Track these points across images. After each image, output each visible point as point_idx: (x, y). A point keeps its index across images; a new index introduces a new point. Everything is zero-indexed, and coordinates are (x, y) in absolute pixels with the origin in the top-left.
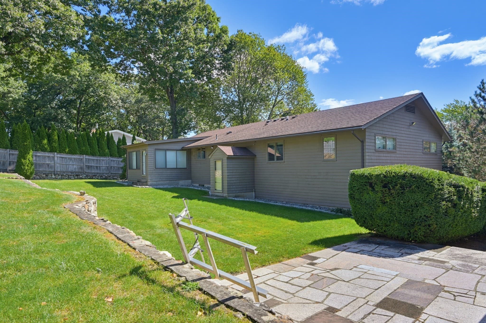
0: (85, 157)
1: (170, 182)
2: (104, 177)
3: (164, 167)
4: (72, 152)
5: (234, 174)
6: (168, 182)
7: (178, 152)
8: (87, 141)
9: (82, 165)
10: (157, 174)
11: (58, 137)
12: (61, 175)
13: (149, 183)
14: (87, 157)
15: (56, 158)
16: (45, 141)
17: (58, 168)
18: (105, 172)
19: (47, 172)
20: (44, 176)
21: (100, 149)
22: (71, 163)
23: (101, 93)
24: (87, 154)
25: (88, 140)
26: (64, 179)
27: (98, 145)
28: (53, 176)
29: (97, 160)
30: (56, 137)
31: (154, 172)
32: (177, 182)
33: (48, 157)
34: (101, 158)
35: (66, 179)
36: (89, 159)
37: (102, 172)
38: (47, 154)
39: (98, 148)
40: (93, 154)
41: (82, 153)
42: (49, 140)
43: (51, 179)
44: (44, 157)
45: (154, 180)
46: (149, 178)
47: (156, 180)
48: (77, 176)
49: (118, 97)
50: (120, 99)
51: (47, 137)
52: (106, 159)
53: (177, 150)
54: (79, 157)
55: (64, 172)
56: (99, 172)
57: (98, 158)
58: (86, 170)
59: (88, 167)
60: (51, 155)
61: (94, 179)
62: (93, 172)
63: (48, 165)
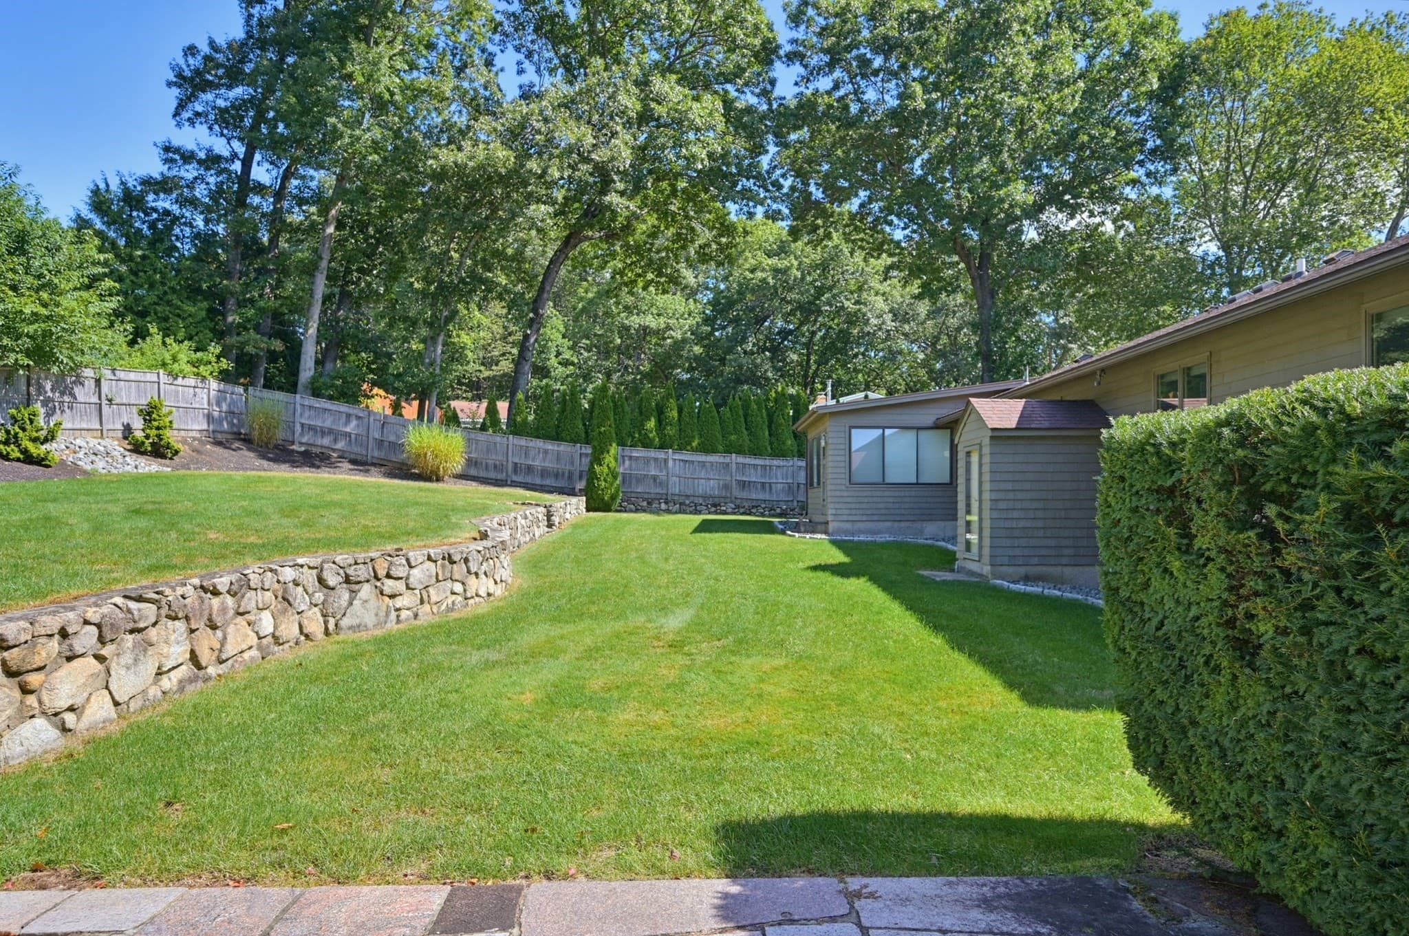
0: (735, 458)
1: (896, 524)
2: (778, 511)
3: (880, 480)
4: (706, 449)
5: (1020, 495)
6: (888, 524)
7: (923, 434)
8: (742, 420)
9: (728, 478)
10: (854, 500)
11: (680, 411)
12: (681, 504)
13: (831, 527)
14: (741, 459)
15: (671, 463)
16: (651, 424)
17: (675, 487)
18: (783, 497)
19: (653, 496)
20: (645, 504)
21: (773, 439)
22: (703, 475)
23: (847, 304)
24: (739, 452)
25: (746, 416)
26: (684, 512)
27: (770, 427)
28: (663, 506)
29: (764, 467)
30: (675, 414)
31: (845, 494)
32: (918, 525)
33: (656, 459)
34: (776, 462)
35: (691, 513)
36: (744, 465)
37: (774, 498)
38: (653, 453)
39: (770, 435)
40: (755, 452)
41: (728, 451)
42: (660, 422)
43: (658, 512)
44: (647, 461)
45: (845, 518)
46: (830, 512)
47: (851, 518)
48: (715, 505)
49: (886, 309)
50: (890, 311)
51: (655, 413)
52: (785, 463)
53: (919, 429)
54: (722, 460)
55: (687, 496)
56: (767, 497)
57: (767, 462)
58: (737, 492)
59: (743, 485)
60: (661, 455)
61: (755, 515)
62: (754, 496)
63: (655, 478)
